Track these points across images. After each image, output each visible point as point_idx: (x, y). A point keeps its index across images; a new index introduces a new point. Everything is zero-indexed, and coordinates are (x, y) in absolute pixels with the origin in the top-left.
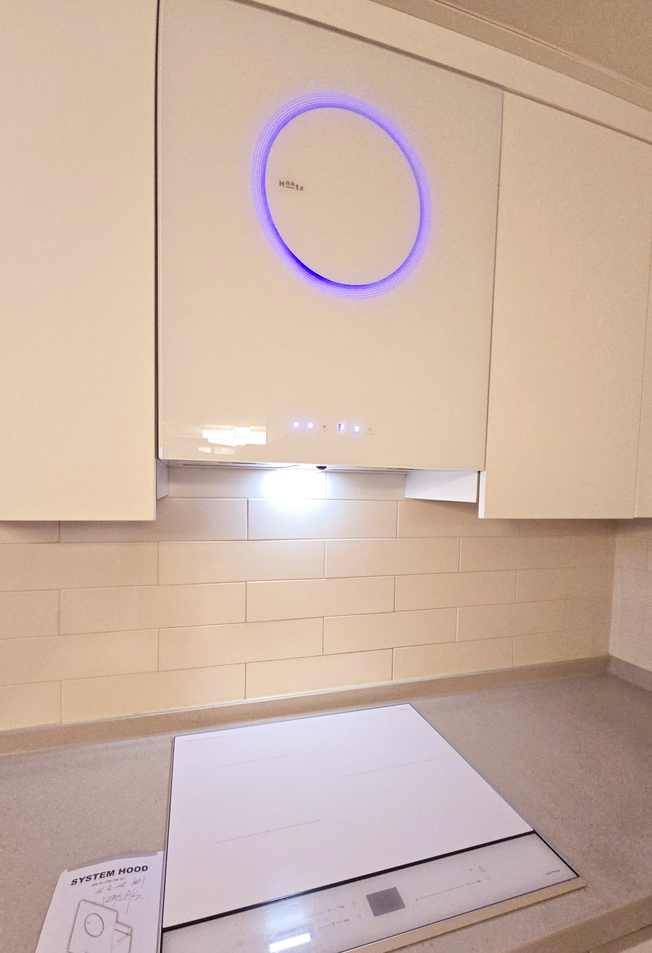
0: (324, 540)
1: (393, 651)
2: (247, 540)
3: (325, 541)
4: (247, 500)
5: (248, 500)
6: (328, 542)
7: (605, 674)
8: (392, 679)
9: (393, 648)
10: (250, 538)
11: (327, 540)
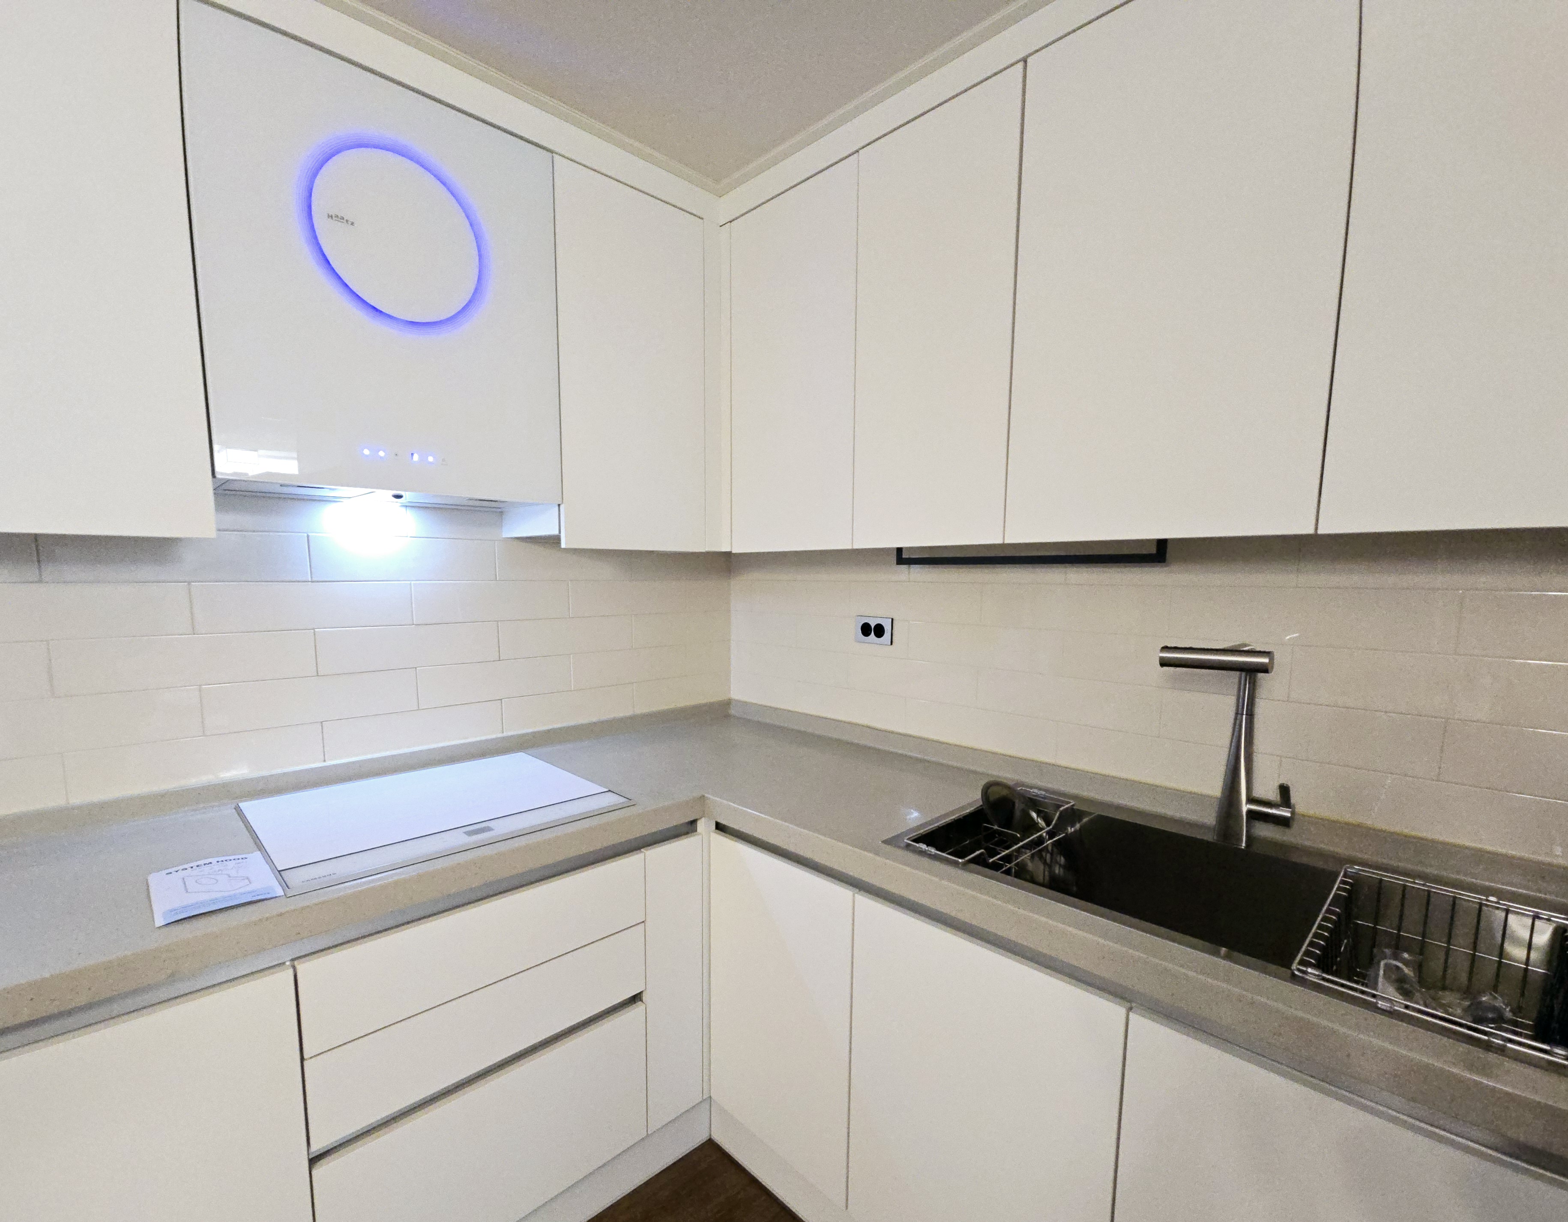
0: (409, 582)
1: (502, 702)
2: (312, 582)
3: (411, 584)
4: (306, 535)
5: (308, 536)
6: (414, 584)
7: (727, 716)
8: (503, 732)
9: (501, 700)
10: (314, 579)
11: (412, 582)
